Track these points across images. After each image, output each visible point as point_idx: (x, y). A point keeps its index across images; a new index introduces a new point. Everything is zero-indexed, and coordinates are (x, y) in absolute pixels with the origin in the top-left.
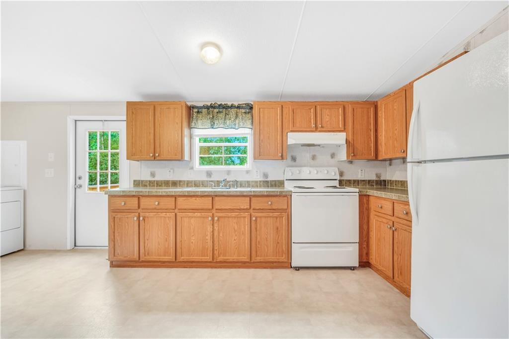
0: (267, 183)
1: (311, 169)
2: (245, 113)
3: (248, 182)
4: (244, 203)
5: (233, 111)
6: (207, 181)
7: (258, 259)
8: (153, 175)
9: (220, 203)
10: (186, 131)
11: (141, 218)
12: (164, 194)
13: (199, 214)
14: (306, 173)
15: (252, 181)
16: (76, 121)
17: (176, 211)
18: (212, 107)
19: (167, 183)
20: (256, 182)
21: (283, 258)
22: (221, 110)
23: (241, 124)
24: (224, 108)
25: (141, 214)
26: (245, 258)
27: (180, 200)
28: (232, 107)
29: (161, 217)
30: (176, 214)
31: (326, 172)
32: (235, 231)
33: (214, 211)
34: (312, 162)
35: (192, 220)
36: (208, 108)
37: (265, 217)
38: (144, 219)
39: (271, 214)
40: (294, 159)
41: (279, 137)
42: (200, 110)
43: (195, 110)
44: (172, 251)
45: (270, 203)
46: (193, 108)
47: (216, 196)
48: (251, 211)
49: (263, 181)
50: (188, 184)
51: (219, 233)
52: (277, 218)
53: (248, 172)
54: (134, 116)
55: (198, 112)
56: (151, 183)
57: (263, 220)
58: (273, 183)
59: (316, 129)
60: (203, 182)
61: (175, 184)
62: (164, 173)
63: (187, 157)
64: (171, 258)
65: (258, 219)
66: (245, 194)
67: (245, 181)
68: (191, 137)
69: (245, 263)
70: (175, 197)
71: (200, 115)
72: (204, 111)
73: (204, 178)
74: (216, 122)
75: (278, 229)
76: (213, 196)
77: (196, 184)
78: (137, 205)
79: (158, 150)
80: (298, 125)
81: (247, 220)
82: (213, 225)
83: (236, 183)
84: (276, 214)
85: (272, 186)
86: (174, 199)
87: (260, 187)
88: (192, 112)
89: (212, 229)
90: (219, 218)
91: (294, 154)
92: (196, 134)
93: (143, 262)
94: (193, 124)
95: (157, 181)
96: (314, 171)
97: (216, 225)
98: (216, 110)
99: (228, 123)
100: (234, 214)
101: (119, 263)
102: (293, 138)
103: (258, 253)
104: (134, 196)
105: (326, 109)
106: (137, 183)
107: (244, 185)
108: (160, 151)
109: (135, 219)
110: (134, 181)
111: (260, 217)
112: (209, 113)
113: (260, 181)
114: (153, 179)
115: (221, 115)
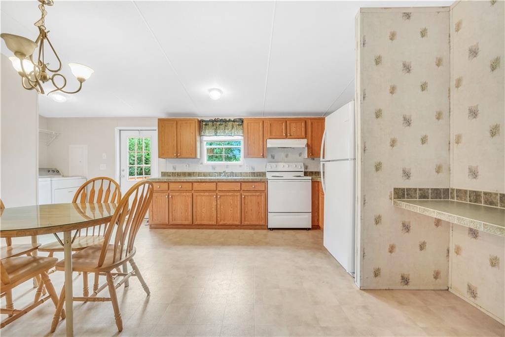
0: (253, 174)
1: (284, 164)
2: (238, 125)
3: (241, 173)
4: (237, 187)
5: (230, 124)
6: (212, 173)
7: (246, 223)
8: (174, 168)
9: (221, 187)
10: (198, 138)
11: (170, 196)
12: (185, 181)
13: (208, 194)
14: (281, 166)
15: (244, 173)
16: (120, 130)
17: (193, 192)
18: (216, 121)
19: (184, 174)
20: (247, 173)
21: (262, 223)
22: (222, 123)
23: (236, 133)
24: (224, 122)
25: (170, 194)
26: (238, 223)
27: (195, 185)
28: (230, 121)
29: (183, 196)
30: (192, 194)
31: (295, 166)
32: (231, 205)
33: (217, 192)
34: (286, 159)
35: (203, 198)
36: (213, 121)
37: (251, 196)
38: (172, 197)
39: (254, 194)
40: (273, 157)
41: (261, 143)
42: (207, 123)
43: (204, 123)
44: (190, 218)
45: (253, 186)
46: (202, 121)
47: (219, 182)
48: (242, 191)
49: (252, 173)
50: (199, 174)
51: (220, 207)
52: (258, 196)
53: (240, 166)
54: (163, 128)
55: (206, 125)
56: (173, 174)
57: (249, 197)
58: (258, 174)
59: (286, 137)
60: (209, 173)
61: (190, 174)
62: (182, 167)
63: (198, 156)
64: (189, 222)
65: (246, 197)
66: (238, 180)
67: (239, 173)
68: (201, 142)
69: (237, 226)
70: (192, 183)
71: (207, 127)
72: (210, 123)
73: (211, 170)
74: (218, 131)
75: (258, 203)
76: (217, 182)
77: (205, 175)
78: (167, 188)
79: (179, 151)
80: (274, 134)
81: (239, 198)
82: (217, 201)
83: (232, 174)
84: (258, 194)
85: (257, 176)
86: (191, 184)
87: (249, 176)
88: (202, 125)
89: (216, 204)
90: (220, 196)
91: (273, 154)
92: (205, 139)
93: (171, 225)
94: (203, 133)
95: (178, 173)
96: (286, 165)
97: (218, 201)
98: (218, 123)
99: (227, 132)
100: (230, 194)
101: (155, 226)
102: (271, 143)
103: (246, 219)
104: (165, 182)
105: (293, 123)
106: (164, 174)
107: (238, 175)
108: (181, 152)
109: (167, 196)
110: (162, 173)
111: (247, 196)
112: (213, 125)
113: (249, 173)
114: (175, 171)
115: (221, 127)
